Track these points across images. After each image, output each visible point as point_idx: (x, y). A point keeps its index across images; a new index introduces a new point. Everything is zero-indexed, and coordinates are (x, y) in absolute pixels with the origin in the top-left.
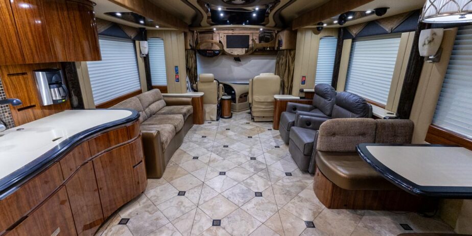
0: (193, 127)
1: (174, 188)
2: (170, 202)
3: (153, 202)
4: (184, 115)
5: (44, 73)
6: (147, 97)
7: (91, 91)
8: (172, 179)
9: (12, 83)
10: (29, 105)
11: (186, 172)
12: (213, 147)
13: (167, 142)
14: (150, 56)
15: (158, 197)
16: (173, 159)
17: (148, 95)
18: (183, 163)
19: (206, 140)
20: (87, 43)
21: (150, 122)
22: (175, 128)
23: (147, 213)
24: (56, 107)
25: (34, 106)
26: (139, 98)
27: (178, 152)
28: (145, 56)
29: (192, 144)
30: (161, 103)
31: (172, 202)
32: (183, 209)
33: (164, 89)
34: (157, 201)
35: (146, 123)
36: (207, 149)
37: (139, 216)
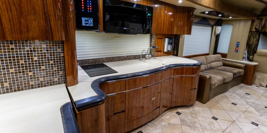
0: (241, 85)
1: (211, 113)
2: (205, 119)
3: (196, 113)
4: (234, 74)
5: (168, 39)
6: (211, 58)
7: (183, 49)
8: (211, 108)
9: (158, 41)
10: (160, 50)
11: (223, 109)
12: (253, 103)
13: (215, 85)
14: (220, 35)
15: (199, 112)
16: (216, 98)
17: (213, 57)
18: (223, 103)
19: (248, 96)
20: (187, 27)
21: (208, 72)
22: (224, 79)
23: (190, 116)
24: (168, 53)
25: (161, 51)
26: (206, 57)
27: (222, 95)
28: (217, 35)
29: (234, 95)
30: (220, 63)
31: (207, 119)
32: (212, 127)
33: (224, 55)
34: (198, 114)
35: (205, 71)
36: (247, 103)
37: (186, 115)
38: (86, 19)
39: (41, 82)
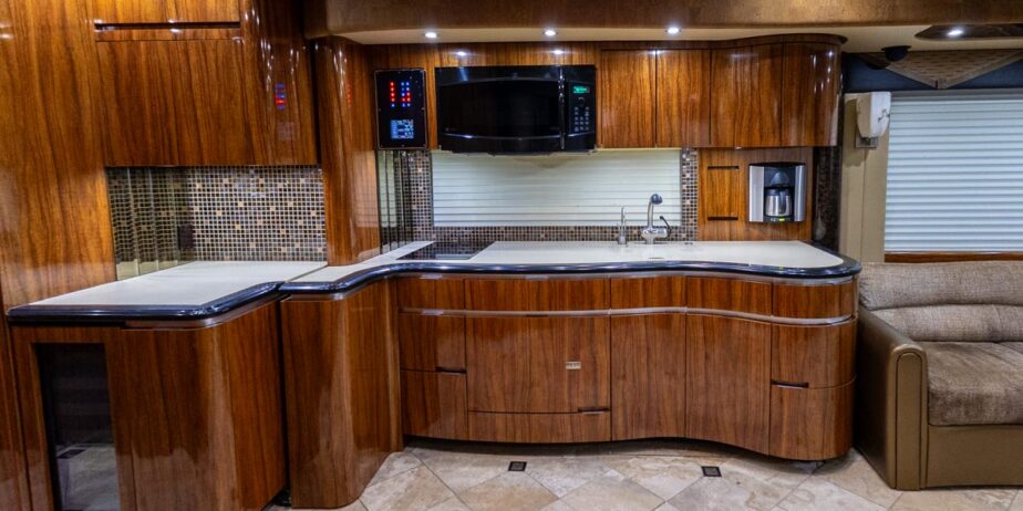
5: (762, 169)
9: (712, 178)
10: (726, 215)
23: (748, 496)
37: (735, 486)
38: (400, 122)
39: (297, 250)
